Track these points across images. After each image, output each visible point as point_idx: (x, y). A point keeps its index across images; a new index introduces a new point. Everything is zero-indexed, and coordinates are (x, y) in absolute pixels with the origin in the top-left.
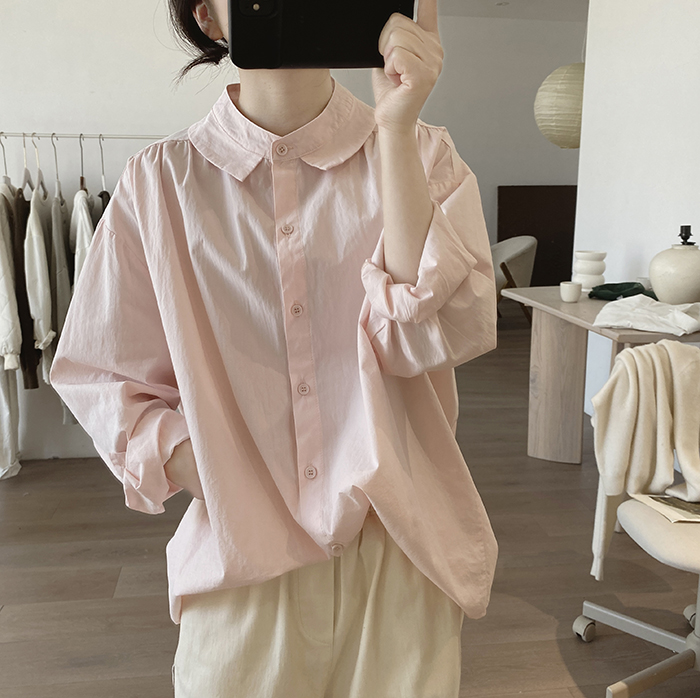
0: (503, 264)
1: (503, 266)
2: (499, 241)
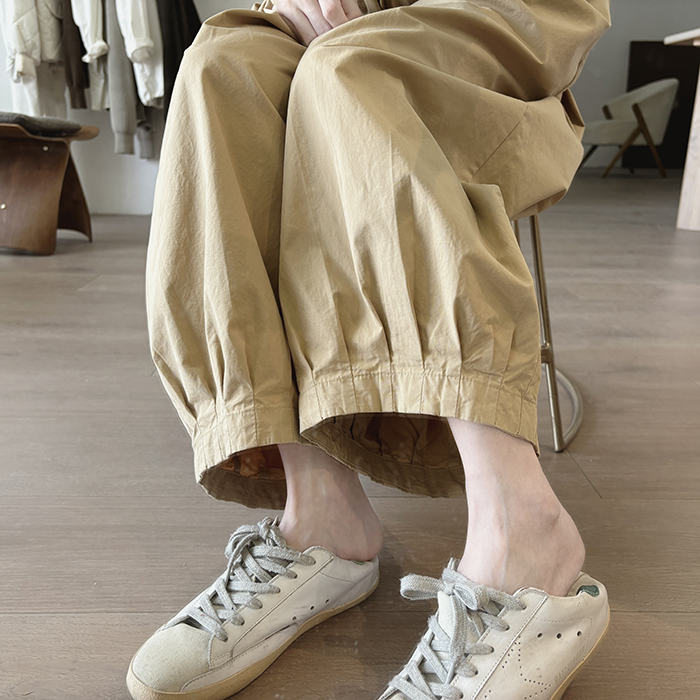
0: (636, 104)
1: (636, 108)
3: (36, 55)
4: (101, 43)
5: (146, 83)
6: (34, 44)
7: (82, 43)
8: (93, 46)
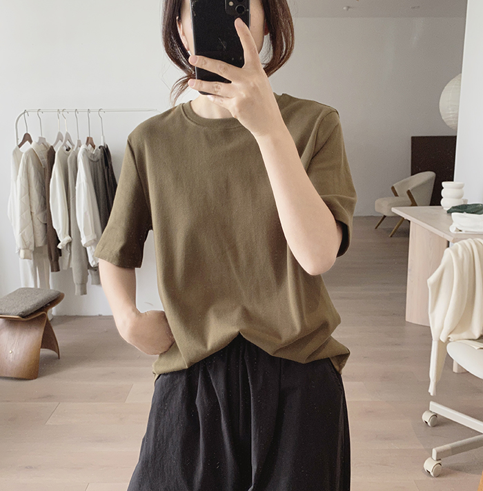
0: (409, 191)
2: (412, 175)
3: (32, 248)
4: (68, 238)
5: (93, 256)
6: (31, 243)
7: (57, 238)
8: (64, 239)
